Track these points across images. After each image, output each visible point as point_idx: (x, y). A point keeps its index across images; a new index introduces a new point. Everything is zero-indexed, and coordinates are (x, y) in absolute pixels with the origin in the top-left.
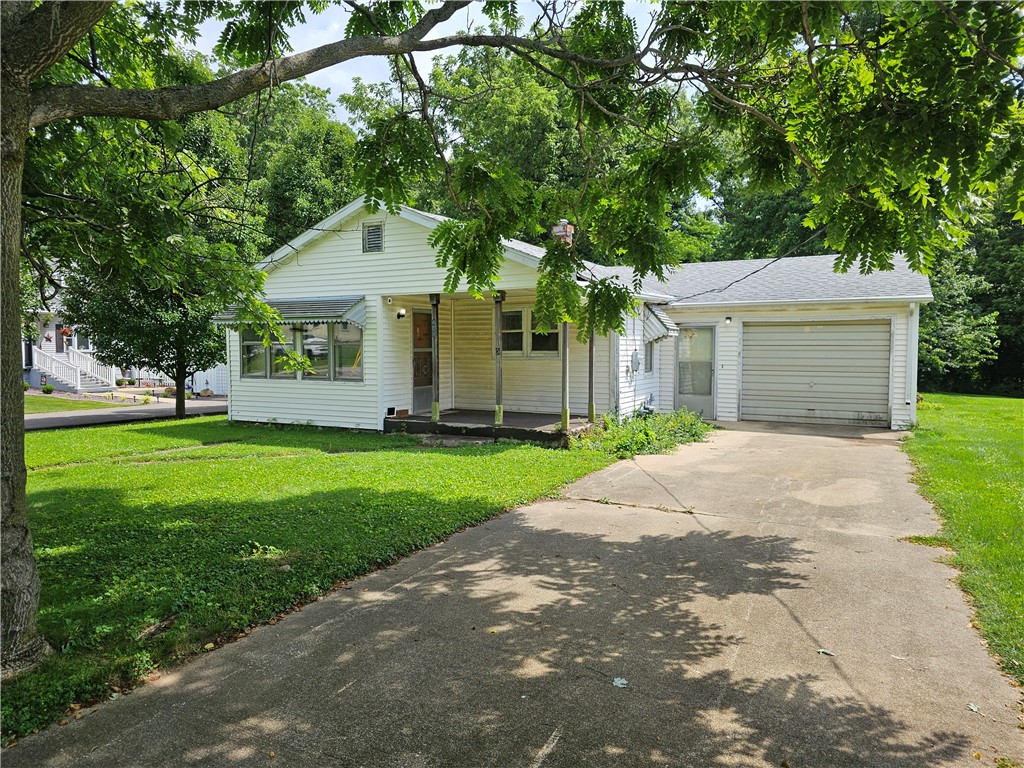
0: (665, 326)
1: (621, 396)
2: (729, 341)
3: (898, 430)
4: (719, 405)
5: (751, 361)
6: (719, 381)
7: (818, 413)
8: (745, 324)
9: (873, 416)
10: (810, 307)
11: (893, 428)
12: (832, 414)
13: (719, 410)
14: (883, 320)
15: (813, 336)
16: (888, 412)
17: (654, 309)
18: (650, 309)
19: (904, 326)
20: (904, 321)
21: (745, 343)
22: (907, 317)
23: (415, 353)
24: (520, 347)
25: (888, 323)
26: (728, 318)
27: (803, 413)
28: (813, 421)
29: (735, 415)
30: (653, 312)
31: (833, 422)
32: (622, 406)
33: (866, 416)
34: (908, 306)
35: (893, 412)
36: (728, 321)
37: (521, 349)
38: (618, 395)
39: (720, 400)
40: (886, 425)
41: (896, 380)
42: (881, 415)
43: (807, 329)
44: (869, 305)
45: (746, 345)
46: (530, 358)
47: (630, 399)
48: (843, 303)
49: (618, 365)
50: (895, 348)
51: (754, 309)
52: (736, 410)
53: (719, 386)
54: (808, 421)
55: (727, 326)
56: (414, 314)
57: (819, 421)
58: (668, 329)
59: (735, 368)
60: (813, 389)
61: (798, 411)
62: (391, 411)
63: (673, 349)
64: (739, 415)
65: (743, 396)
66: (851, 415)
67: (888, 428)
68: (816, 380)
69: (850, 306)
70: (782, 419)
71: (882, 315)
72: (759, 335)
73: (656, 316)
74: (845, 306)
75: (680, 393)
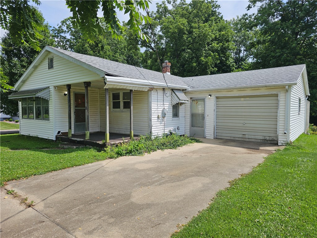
0: (179, 98)
1: (153, 127)
2: (210, 105)
3: (281, 145)
4: (206, 132)
5: (219, 113)
6: (207, 122)
7: (247, 136)
8: (217, 98)
9: (271, 138)
10: (243, 89)
11: (279, 144)
12: (253, 137)
13: (207, 134)
14: (275, 94)
15: (245, 102)
16: (277, 137)
17: (175, 91)
18: (174, 92)
19: (284, 97)
20: (284, 94)
21: (217, 106)
22: (285, 93)
23: (76, 110)
24: (119, 108)
25: (277, 96)
26: (209, 95)
27: (241, 136)
28: (245, 140)
29: (213, 136)
30: (175, 93)
31: (253, 140)
32: (153, 132)
33: (268, 138)
34: (285, 88)
35: (279, 137)
36: (210, 97)
37: (120, 108)
38: (151, 127)
39: (207, 130)
40: (276, 143)
41: (280, 122)
42: (274, 138)
43: (242, 99)
44: (268, 88)
45: (217, 107)
46: (122, 112)
47: (162, 129)
48: (256, 87)
49: (151, 115)
50: (280, 107)
51: (220, 91)
52: (213, 134)
53: (207, 124)
54: (243, 139)
55: (209, 99)
56: (75, 94)
57: (247, 140)
58: (180, 100)
59: (213, 116)
60: (244, 126)
61: (238, 135)
62: (59, 132)
63: (189, 108)
64: (214, 136)
65: (217, 128)
66: (261, 138)
67: (276, 144)
68: (246, 122)
69: (260, 88)
70: (232, 138)
71: (274, 92)
72: (223, 102)
73: (176, 94)
74: (258, 88)
75: (192, 126)
